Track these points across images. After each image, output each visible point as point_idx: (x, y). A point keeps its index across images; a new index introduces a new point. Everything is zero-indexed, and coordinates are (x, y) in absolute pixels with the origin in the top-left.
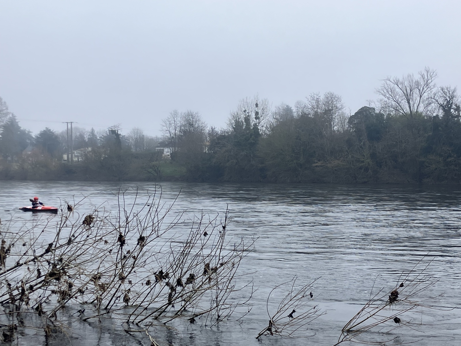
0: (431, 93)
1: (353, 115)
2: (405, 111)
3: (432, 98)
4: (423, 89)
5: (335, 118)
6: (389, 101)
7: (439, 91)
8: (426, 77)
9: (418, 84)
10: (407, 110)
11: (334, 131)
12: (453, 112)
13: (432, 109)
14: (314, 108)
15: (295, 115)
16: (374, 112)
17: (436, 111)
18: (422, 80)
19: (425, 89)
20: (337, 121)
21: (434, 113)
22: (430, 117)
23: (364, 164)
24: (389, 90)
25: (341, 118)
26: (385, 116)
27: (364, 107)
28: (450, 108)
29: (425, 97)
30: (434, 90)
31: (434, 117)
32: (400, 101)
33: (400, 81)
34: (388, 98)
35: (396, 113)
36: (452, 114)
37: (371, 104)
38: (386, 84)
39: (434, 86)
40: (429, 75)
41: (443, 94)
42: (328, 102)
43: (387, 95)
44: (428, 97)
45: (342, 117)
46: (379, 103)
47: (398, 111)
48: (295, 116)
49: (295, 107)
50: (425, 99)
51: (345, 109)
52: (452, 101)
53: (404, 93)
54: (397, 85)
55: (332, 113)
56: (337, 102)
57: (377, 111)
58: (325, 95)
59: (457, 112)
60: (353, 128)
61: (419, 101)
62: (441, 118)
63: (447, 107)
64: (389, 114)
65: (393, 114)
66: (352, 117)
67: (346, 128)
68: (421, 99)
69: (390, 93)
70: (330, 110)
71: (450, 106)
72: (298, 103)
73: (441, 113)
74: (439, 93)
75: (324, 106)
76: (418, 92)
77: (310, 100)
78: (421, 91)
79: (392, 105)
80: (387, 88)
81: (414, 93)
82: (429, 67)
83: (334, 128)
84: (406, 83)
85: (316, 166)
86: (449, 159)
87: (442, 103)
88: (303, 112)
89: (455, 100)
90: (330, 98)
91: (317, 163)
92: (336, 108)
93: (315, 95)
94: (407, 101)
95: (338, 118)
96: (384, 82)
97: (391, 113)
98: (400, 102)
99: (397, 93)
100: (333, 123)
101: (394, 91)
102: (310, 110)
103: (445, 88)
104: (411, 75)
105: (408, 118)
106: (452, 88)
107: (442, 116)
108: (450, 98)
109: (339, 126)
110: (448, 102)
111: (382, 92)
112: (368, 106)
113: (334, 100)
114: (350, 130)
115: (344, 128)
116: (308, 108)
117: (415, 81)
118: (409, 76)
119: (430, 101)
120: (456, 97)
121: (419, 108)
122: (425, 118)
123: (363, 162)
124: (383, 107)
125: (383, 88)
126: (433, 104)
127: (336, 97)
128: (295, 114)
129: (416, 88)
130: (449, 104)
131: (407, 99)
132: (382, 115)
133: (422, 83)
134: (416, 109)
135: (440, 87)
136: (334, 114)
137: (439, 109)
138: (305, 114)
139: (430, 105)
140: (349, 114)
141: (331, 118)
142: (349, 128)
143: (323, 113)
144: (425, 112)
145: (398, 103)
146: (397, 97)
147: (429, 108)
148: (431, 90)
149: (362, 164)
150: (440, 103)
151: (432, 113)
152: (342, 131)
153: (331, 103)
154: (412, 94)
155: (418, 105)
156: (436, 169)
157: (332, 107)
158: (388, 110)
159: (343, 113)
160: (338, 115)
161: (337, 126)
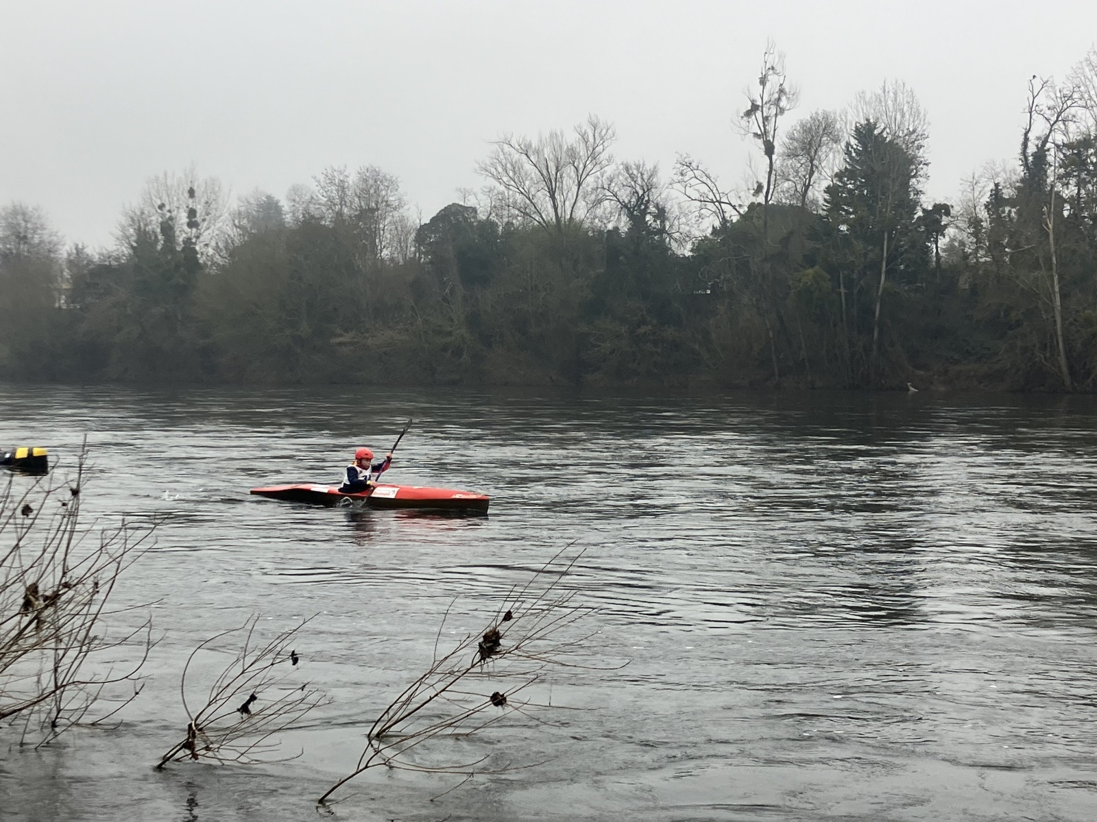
0: (602, 176)
1: (425, 224)
2: (544, 217)
3: (604, 188)
4: (585, 167)
5: (383, 230)
6: (508, 193)
7: (620, 173)
8: (591, 139)
9: (572, 154)
10: (549, 214)
11: (382, 260)
12: (649, 223)
13: (604, 213)
14: (335, 205)
15: (286, 220)
16: (475, 217)
17: (614, 219)
18: (582, 145)
19: (590, 166)
20: (389, 236)
21: (609, 222)
22: (601, 232)
23: (453, 338)
24: (509, 165)
25: (399, 228)
26: (501, 228)
27: (451, 204)
28: (644, 213)
29: (588, 185)
30: (609, 170)
31: (609, 231)
32: (533, 193)
33: (533, 146)
34: (507, 186)
35: (525, 221)
36: (648, 227)
37: (470, 197)
38: (501, 153)
39: (609, 160)
40: (597, 135)
41: (629, 180)
42: (368, 192)
43: (505, 179)
44: (595, 186)
45: (401, 227)
46: (485, 197)
47: (530, 216)
48: (289, 222)
49: (288, 199)
50: (589, 190)
51: (408, 209)
52: (648, 196)
53: (542, 175)
54: (526, 155)
55: (378, 217)
56: (389, 191)
57: (482, 216)
58: (359, 173)
59: (658, 222)
60: (426, 254)
61: (575, 195)
62: (623, 235)
63: (637, 209)
64: (509, 224)
65: (517, 223)
66: (423, 228)
67: (409, 255)
68: (580, 191)
69: (511, 174)
70: (372, 210)
71: (643, 207)
72: (295, 190)
73: (624, 224)
74: (621, 178)
75: (357, 199)
76: (573, 174)
77: (322, 184)
78: (580, 171)
79: (515, 202)
80: (504, 161)
81: (564, 175)
82: (597, 117)
83: (381, 250)
84: (547, 153)
85: (340, 344)
86: (642, 330)
87: (626, 201)
88: (306, 211)
89: (655, 195)
90: (371, 182)
91: (341, 335)
92: (388, 205)
93: (335, 174)
94: (549, 192)
95: (391, 230)
96: (497, 146)
97: (514, 221)
98: (533, 195)
99: (526, 174)
100: (380, 242)
101: (519, 169)
102: (324, 209)
103: (634, 166)
104: (559, 133)
105: (550, 234)
106: (649, 166)
107: (627, 230)
108: (644, 191)
109: (394, 249)
110: (640, 199)
111: (493, 170)
112: (462, 203)
113: (382, 187)
114: (420, 258)
115: (406, 255)
116: (319, 204)
117: (566, 147)
118: (553, 136)
119: (601, 196)
120: (656, 188)
121: (577, 211)
122: (590, 234)
123: (450, 334)
124: (495, 207)
125: (495, 161)
126: (607, 201)
127: (386, 180)
128: (288, 218)
129: (570, 163)
130: (642, 203)
131: (549, 189)
132: (493, 225)
133: (581, 154)
134: (569, 213)
135: (622, 164)
136: (381, 219)
137: (620, 215)
138: (312, 217)
139: (600, 203)
140: (418, 221)
141: (374, 230)
142: (417, 255)
143: (356, 216)
144: (589, 220)
145: (529, 199)
146: (527, 183)
147: (599, 212)
148: (603, 170)
149: (449, 339)
150: (621, 201)
151: (604, 224)
152: (401, 260)
153: (375, 192)
154: (561, 177)
155: (574, 204)
156: (613, 351)
157: (377, 203)
158: (505, 212)
159: (402, 216)
160: (390, 223)
161: (389, 249)
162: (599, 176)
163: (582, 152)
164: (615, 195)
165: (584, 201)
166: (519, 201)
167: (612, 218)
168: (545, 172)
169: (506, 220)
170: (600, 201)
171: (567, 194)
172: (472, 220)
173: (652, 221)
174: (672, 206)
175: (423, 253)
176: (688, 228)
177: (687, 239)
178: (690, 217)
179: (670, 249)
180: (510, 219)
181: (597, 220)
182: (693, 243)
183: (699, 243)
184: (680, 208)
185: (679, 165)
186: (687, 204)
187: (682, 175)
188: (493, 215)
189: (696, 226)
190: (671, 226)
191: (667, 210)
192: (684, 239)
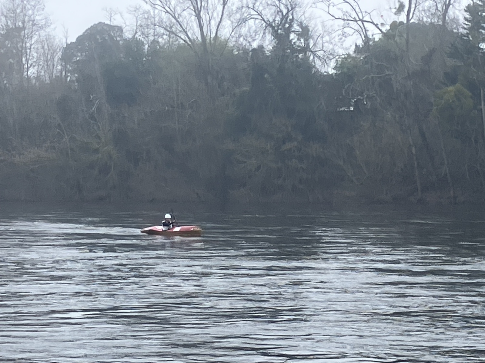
1: (71, 43)
2: (190, 35)
3: (249, 8)
5: (30, 49)
6: (154, 12)
10: (194, 33)
11: (29, 78)
12: (294, 41)
13: (249, 31)
16: (121, 36)
17: (259, 37)
20: (35, 54)
21: (254, 40)
22: (245, 51)
23: (100, 155)
25: (46, 47)
26: (146, 46)
27: (97, 23)
28: (288, 31)
29: (233, 4)
31: (254, 50)
32: (179, 12)
34: (153, 5)
35: (171, 40)
36: (293, 45)
37: (115, 17)
42: (14, 11)
44: (240, 6)
45: (48, 46)
46: (131, 16)
47: (176, 35)
51: (55, 28)
52: (292, 14)
55: (24, 36)
56: (35, 10)
57: (128, 35)
59: (302, 40)
60: (72, 72)
61: (220, 14)
62: (268, 53)
63: (281, 29)
64: (155, 42)
65: (163, 42)
66: (69, 46)
67: (56, 73)
68: (225, 10)
70: (19, 30)
71: (287, 25)
73: (268, 43)
75: (3, 19)
79: (161, 21)
83: (28, 69)
87: (271, 20)
89: (298, 14)
92: (34, 25)
94: (195, 12)
95: (37, 49)
97: (160, 40)
98: (179, 14)
100: (27, 60)
105: (195, 52)
107: (271, 48)
108: (288, 9)
109: (40, 67)
110: (284, 18)
112: (107, 22)
113: (29, 6)
114: (66, 77)
115: (52, 73)
119: (246, 15)
120: (300, 7)
121: (222, 30)
122: (235, 52)
123: (96, 151)
124: (141, 26)
126: (252, 20)
130: (286, 22)
131: (194, 8)
132: (140, 44)
136: (28, 38)
137: (264, 33)
139: (245, 22)
140: (64, 40)
141: (20, 49)
142: (64, 73)
143: (2, 35)
144: (234, 39)
145: (175, 18)
147: (244, 30)
149: (96, 157)
150: (266, 20)
151: (249, 42)
152: (47, 78)
153: (22, 11)
155: (219, 24)
156: (258, 168)
157: (23, 22)
158: (151, 31)
159: (49, 35)
160: (36, 42)
161: (36, 67)
164: (260, 14)
165: (230, 20)
166: (164, 20)
167: (257, 36)
169: (152, 38)
170: (245, 20)
171: (212, 13)
172: (118, 39)
173: (296, 40)
174: (316, 25)
175: (69, 71)
177: (331, 57)
178: (334, 35)
179: (314, 67)
180: (156, 37)
182: (337, 60)
183: (342, 61)
184: (323, 26)
188: (139, 33)
189: (339, 44)
190: (315, 44)
191: (311, 29)
192: (328, 57)
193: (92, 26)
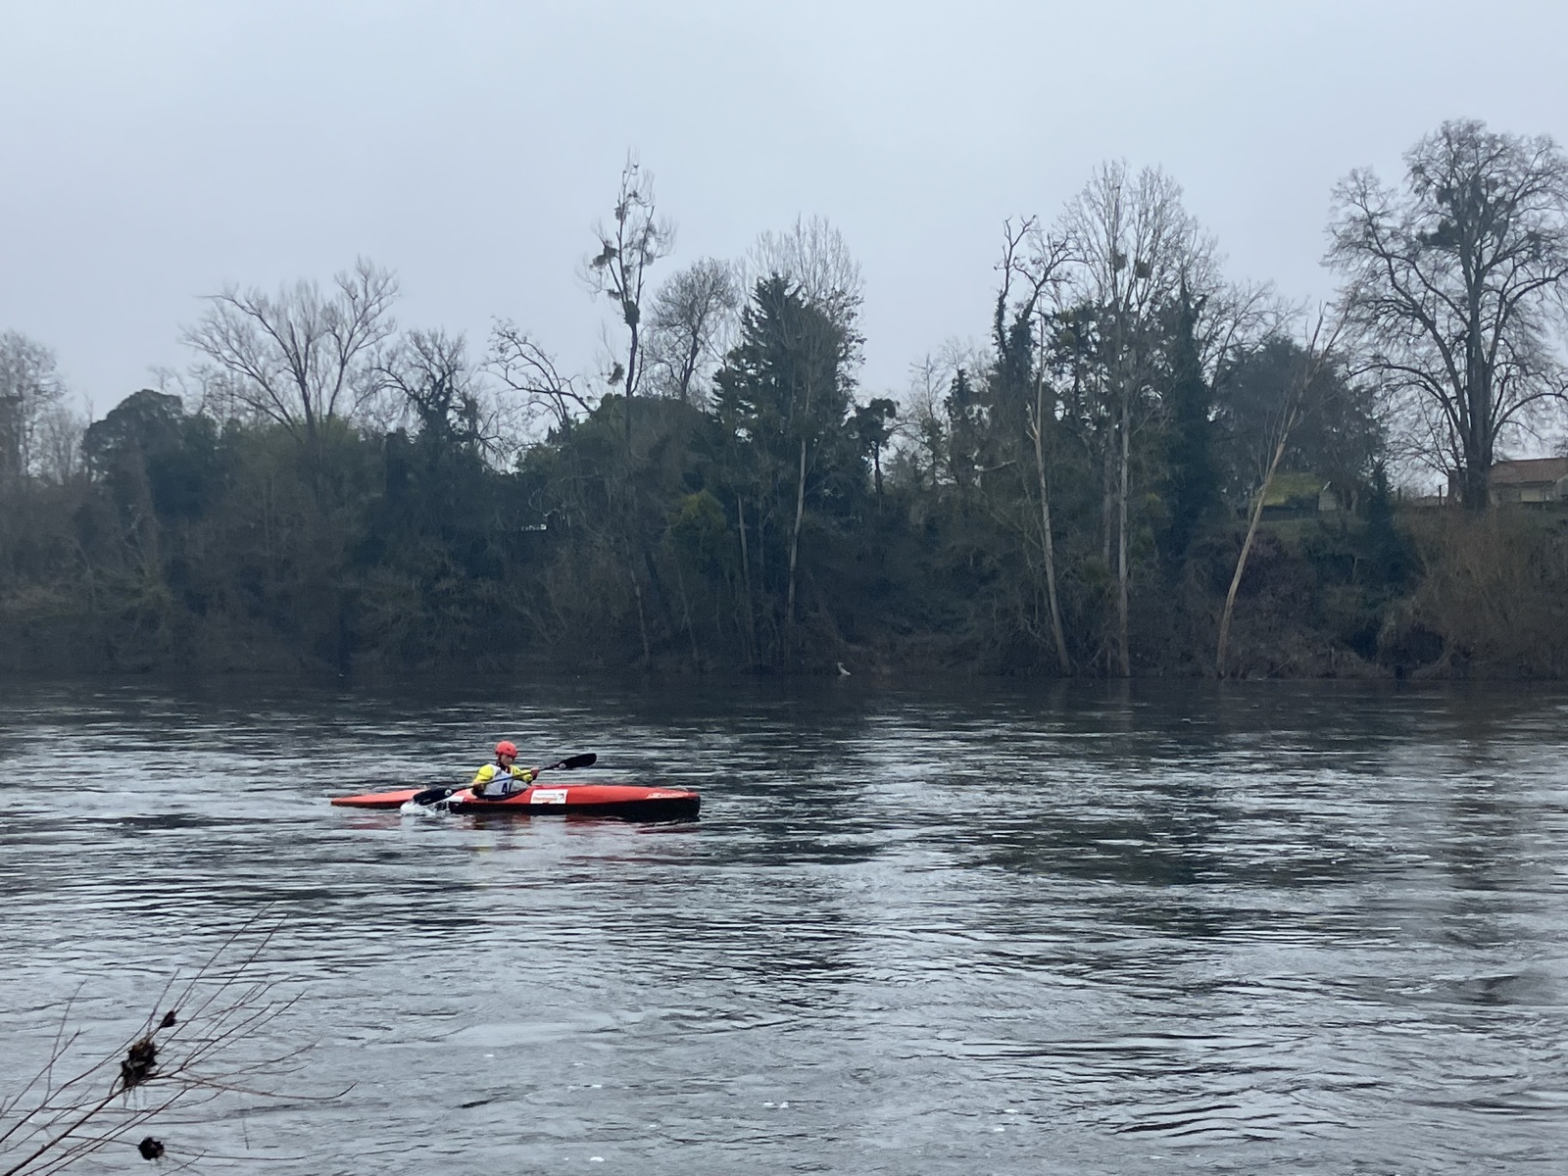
0: (379, 352)
1: (99, 422)
2: (288, 412)
3: (380, 368)
4: (351, 336)
5: (31, 430)
6: (231, 375)
7: (406, 347)
8: (361, 295)
9: (332, 316)
10: (296, 408)
11: (28, 477)
12: (452, 422)
13: (382, 406)
16: (180, 412)
17: (398, 416)
18: (347, 303)
19: (359, 336)
20: (39, 440)
21: (391, 420)
22: (377, 436)
23: (143, 600)
24: (232, 333)
25: (57, 428)
26: (220, 428)
27: (139, 390)
28: (444, 407)
29: (357, 364)
30: (390, 342)
31: (390, 435)
32: (271, 375)
33: (271, 303)
34: (230, 364)
35: (259, 418)
36: (451, 428)
37: (171, 381)
38: (220, 314)
39: (390, 326)
40: (370, 288)
41: (421, 357)
42: (5, 371)
43: (227, 353)
44: (368, 367)
45: (61, 425)
46: (194, 381)
47: (266, 411)
50: (359, 371)
51: (72, 399)
52: (450, 381)
53: (284, 347)
54: (260, 317)
55: (22, 410)
56: (40, 371)
57: (190, 410)
59: (466, 421)
60: (100, 468)
61: (337, 379)
62: (412, 441)
63: (432, 403)
64: (233, 422)
65: (247, 421)
66: (95, 428)
67: (73, 470)
68: (345, 372)
69: (235, 345)
70: (13, 400)
71: (442, 398)
73: (413, 424)
74: (408, 354)
76: (333, 347)
78: (345, 343)
79: (242, 390)
80: (224, 326)
81: (320, 348)
82: (370, 262)
83: (28, 464)
84: (293, 314)
86: (444, 584)
87: (417, 389)
89: (459, 381)
90: (11, 355)
92: (38, 392)
94: (296, 374)
95: (43, 431)
96: (211, 304)
97: (242, 418)
98: (270, 379)
99: (259, 346)
100: (26, 449)
101: (248, 338)
103: (427, 337)
104: (311, 285)
105: (298, 439)
106: (451, 338)
107: (417, 433)
108: (444, 374)
109: (48, 460)
110: (438, 385)
111: (207, 339)
112: (157, 389)
113: (29, 364)
114: (90, 474)
115: (68, 468)
117: (322, 306)
118: (302, 287)
119: (377, 380)
120: (462, 370)
121: (339, 403)
122: (362, 438)
123: (137, 593)
124: (211, 396)
125: (210, 325)
126: (388, 389)
127: (36, 352)
129: (329, 330)
130: (441, 392)
131: (295, 368)
132: (208, 423)
133: (346, 316)
134: (327, 407)
135: (410, 332)
136: (27, 414)
137: (406, 410)
139: (375, 392)
140: (87, 417)
141: (15, 430)
142: (86, 469)
144: (358, 419)
145: (264, 384)
146: (261, 360)
147: (374, 405)
148: (380, 342)
149: (136, 602)
150: (408, 388)
151: (383, 423)
152: (59, 478)
153: (18, 371)
154: (315, 351)
155: (335, 394)
156: (397, 619)
157: (20, 387)
158: (227, 404)
159: (62, 410)
160: (41, 419)
161: (40, 461)
162: (375, 351)
163: (348, 314)
164: (399, 381)
165: (352, 388)
166: (248, 387)
167: (395, 415)
168: (289, 344)
169: (229, 416)
170: (375, 389)
171: (324, 378)
172: (174, 415)
173: (456, 420)
174: (487, 398)
175: (96, 467)
176: (511, 432)
177: (511, 447)
178: (515, 414)
179: (485, 462)
180: (235, 414)
181: (371, 418)
182: (520, 453)
183: (528, 455)
184: (499, 400)
185: (496, 337)
186: (509, 394)
187: (501, 350)
188: (208, 408)
189: (523, 428)
190: (486, 428)
191: (479, 403)
192: (506, 448)
193: (131, 397)
